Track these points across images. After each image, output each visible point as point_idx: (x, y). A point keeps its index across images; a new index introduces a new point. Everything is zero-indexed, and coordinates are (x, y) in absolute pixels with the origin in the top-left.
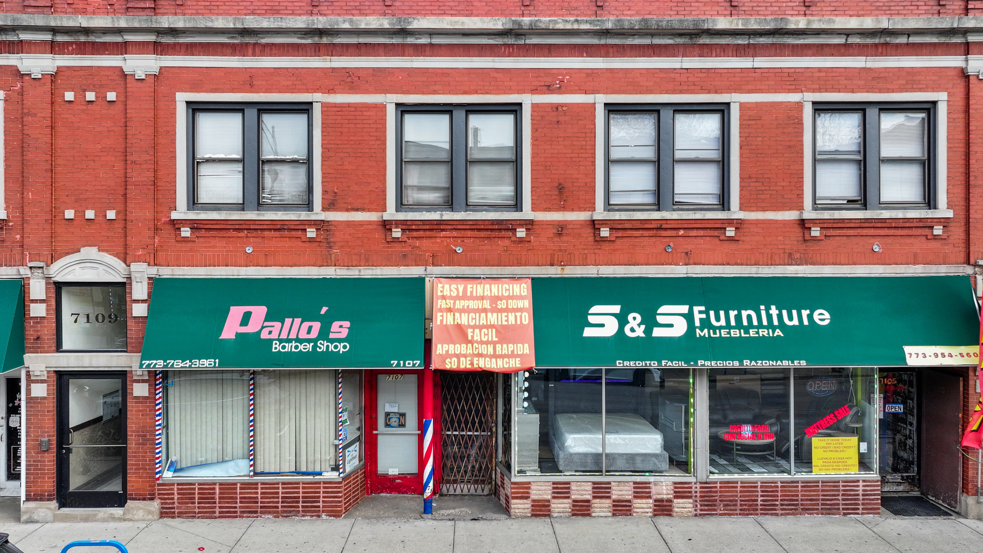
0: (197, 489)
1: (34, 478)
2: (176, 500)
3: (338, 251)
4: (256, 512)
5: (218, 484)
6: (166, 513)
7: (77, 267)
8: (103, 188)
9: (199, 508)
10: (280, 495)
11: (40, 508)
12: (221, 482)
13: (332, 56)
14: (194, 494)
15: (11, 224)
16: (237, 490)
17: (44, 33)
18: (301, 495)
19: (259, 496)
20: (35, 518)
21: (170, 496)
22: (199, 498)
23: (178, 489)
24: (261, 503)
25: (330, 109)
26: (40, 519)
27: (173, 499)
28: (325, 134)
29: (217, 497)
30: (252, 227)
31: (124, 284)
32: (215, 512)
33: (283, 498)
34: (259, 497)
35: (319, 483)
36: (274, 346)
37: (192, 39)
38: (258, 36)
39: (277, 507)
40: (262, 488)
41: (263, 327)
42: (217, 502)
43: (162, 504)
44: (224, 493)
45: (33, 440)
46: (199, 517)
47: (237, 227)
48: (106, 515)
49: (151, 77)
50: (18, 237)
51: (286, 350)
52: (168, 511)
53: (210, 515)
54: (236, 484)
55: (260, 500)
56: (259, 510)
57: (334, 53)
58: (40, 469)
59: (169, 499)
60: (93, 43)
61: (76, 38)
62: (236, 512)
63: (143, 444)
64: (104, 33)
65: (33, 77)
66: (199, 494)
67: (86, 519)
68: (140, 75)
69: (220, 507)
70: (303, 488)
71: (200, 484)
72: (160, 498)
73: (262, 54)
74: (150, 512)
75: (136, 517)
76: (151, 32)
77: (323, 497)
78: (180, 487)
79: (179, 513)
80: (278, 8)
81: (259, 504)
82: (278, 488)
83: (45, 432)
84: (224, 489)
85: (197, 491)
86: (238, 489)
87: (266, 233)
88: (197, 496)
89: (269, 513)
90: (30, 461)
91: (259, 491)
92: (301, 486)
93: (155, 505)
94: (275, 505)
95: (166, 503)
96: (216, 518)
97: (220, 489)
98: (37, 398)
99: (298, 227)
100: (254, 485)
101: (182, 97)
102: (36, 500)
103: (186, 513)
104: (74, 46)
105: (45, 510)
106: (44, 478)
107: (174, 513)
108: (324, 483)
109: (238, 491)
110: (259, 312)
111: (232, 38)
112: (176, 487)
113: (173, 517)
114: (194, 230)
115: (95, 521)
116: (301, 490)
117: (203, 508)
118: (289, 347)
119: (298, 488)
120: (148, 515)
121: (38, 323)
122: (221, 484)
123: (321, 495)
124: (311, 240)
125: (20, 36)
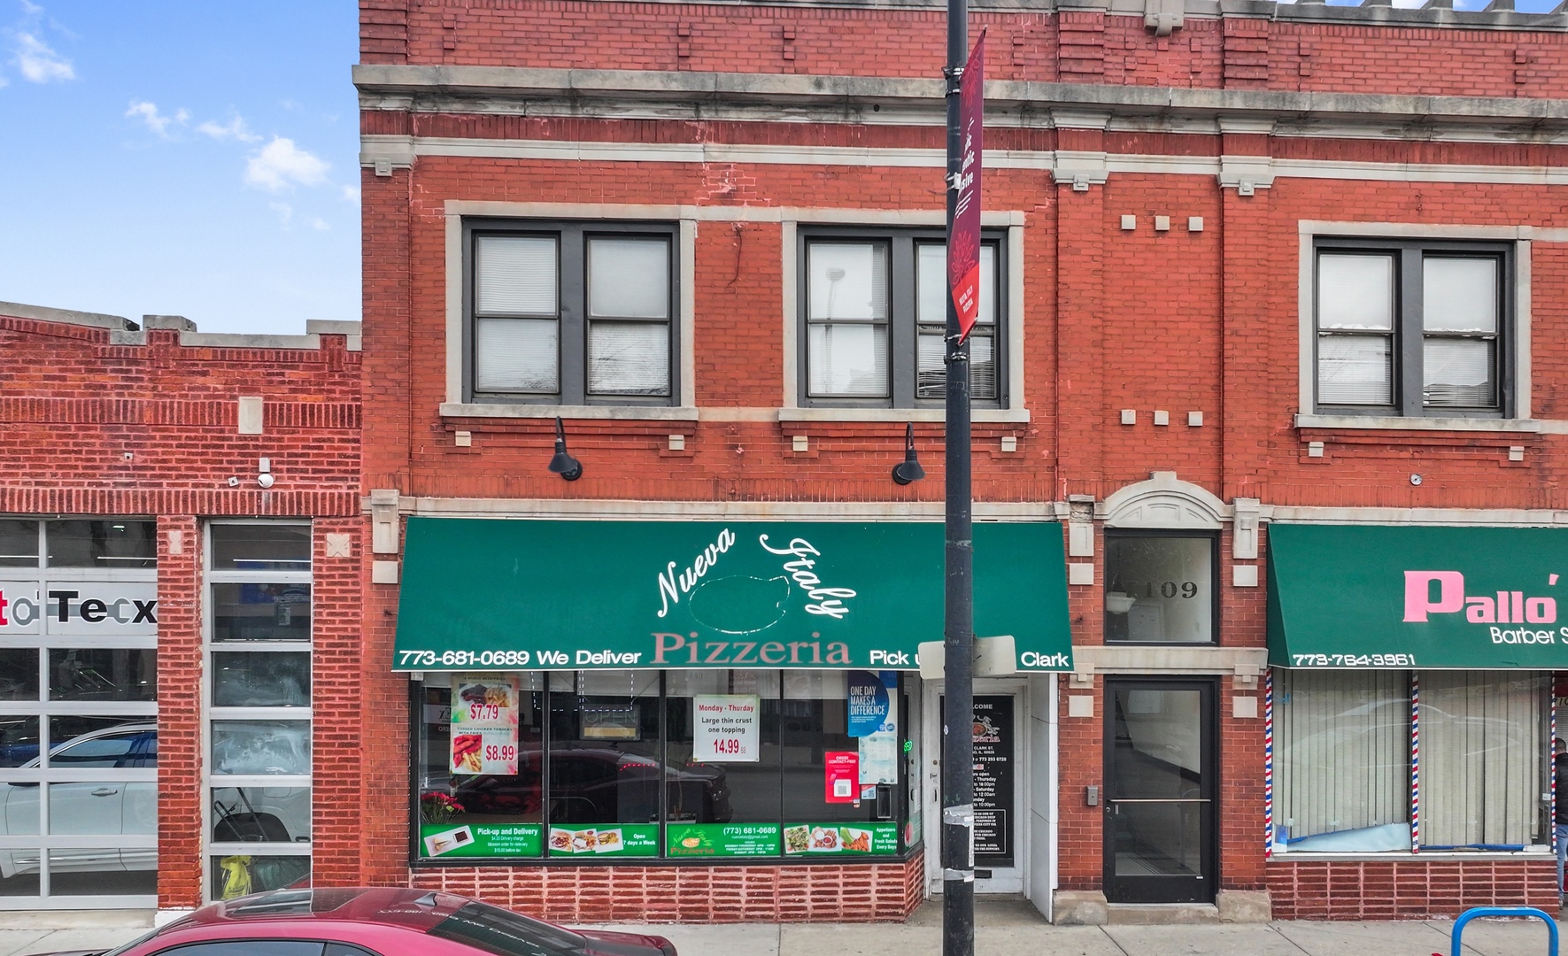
0: (1329, 872)
1: (1072, 851)
2: (1295, 891)
3: (1555, 484)
4: (1423, 910)
5: (1362, 864)
6: (1281, 911)
7: (1144, 504)
8: (1182, 374)
9: (1332, 902)
10: (1461, 882)
11: (1086, 901)
12: (1368, 860)
13: (1548, 165)
14: (1325, 880)
15: (1034, 431)
16: (1392, 873)
17: (1097, 116)
18: (1493, 882)
19: (1428, 883)
20: (1078, 917)
21: (1286, 884)
22: (1333, 887)
23: (1300, 872)
24: (1432, 894)
25: (1545, 252)
26: (1086, 919)
27: (1291, 888)
28: (1536, 292)
29: (1361, 884)
30: (1424, 442)
31: (1218, 533)
32: (1357, 910)
33: (1465, 886)
34: (1428, 886)
35: (1522, 863)
36: (1493, 635)
37: (1326, 132)
38: (1435, 129)
39: (1457, 902)
40: (1432, 871)
41: (1466, 605)
42: (1362, 894)
43: (1273, 896)
44: (1372, 879)
45: (1071, 789)
46: (1332, 919)
47: (1400, 442)
48: (1191, 914)
49: (1263, 193)
50: (1046, 452)
51: (1514, 641)
52: (1283, 907)
53: (1349, 915)
54: (1390, 864)
55: (1429, 890)
56: (1428, 906)
57: (1551, 161)
58: (1083, 838)
59: (1284, 888)
60: (1167, 135)
61: (1142, 126)
62: (1391, 910)
63: (1247, 797)
64: (1188, 119)
65: (1075, 188)
66: (1332, 879)
67: (1159, 920)
68: (1247, 188)
69: (1366, 902)
70: (1497, 871)
71: (1333, 864)
72: (1270, 887)
73: (1437, 160)
74: (1261, 909)
75: (1239, 916)
76: (1266, 119)
77: (1530, 886)
78: (1302, 868)
79: (1300, 911)
80: (1462, 85)
81: (1428, 897)
82: (1457, 871)
83: (1090, 776)
84: (1372, 872)
85: (1329, 876)
86: (1395, 872)
87: (1445, 453)
88: (1329, 884)
89: (1444, 911)
90: (1066, 823)
91: (1428, 875)
92: (1493, 867)
93: (1265, 898)
94: (1453, 898)
95: (1280, 895)
96: (1359, 919)
97: (1366, 872)
98: (1077, 719)
99: (1496, 444)
100: (1419, 866)
101: (1308, 228)
102: (1075, 888)
103: (1312, 911)
104: (1136, 140)
105: (1093, 904)
106: (1089, 852)
107: (1292, 911)
108: (1530, 863)
109: (1395, 875)
110: (1452, 581)
111: (1391, 132)
112: (1295, 868)
113: (1291, 918)
114: (1329, 446)
115: (1174, 923)
116: (1493, 875)
117: (1339, 902)
118: (1519, 636)
119: (1489, 871)
120: (1258, 914)
121: (1080, 595)
122: (1367, 864)
123: (1526, 882)
124: (1515, 465)
125: (1057, 121)
